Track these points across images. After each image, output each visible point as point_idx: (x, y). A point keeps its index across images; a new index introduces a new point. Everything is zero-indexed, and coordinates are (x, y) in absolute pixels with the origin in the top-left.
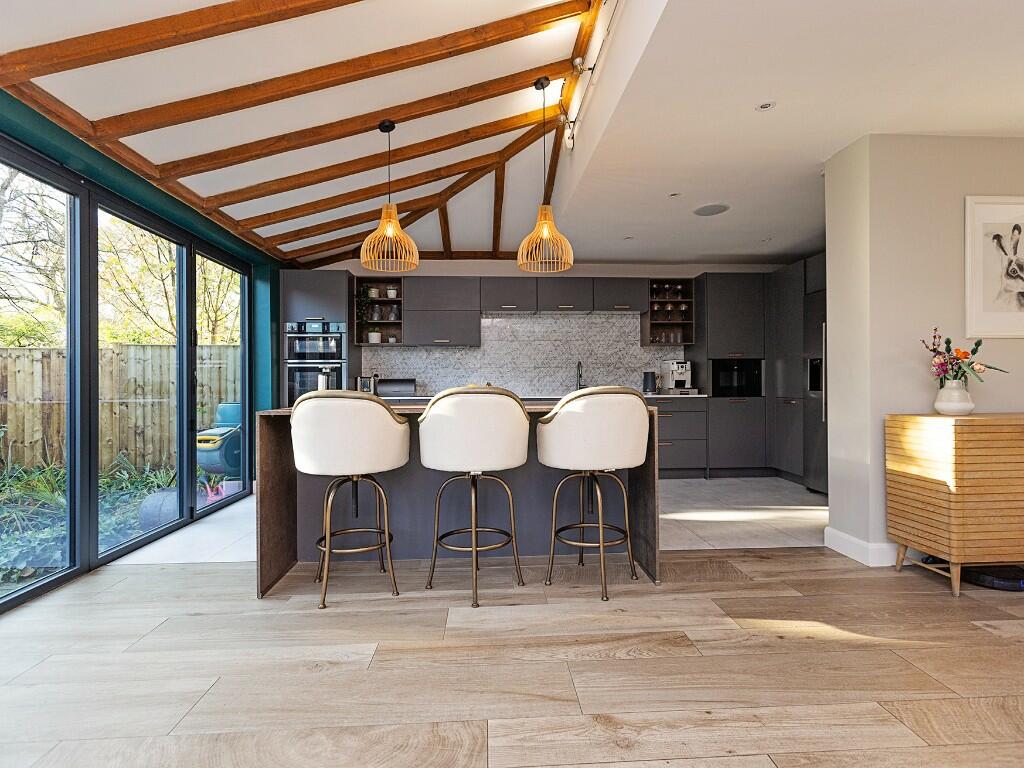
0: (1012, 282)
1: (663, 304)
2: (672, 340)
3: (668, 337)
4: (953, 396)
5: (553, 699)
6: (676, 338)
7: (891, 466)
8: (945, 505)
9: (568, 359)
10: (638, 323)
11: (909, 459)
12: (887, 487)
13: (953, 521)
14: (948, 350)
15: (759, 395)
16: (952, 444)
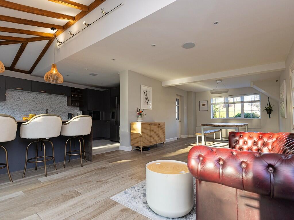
0: (146, 100)
1: (75, 95)
2: (76, 105)
3: (75, 104)
4: (140, 119)
5: (86, 182)
6: (77, 105)
7: (131, 132)
8: (140, 137)
9: (42, 108)
10: (66, 99)
11: (134, 130)
12: (131, 136)
13: (141, 140)
14: (139, 111)
15: (99, 120)
16: (141, 127)
